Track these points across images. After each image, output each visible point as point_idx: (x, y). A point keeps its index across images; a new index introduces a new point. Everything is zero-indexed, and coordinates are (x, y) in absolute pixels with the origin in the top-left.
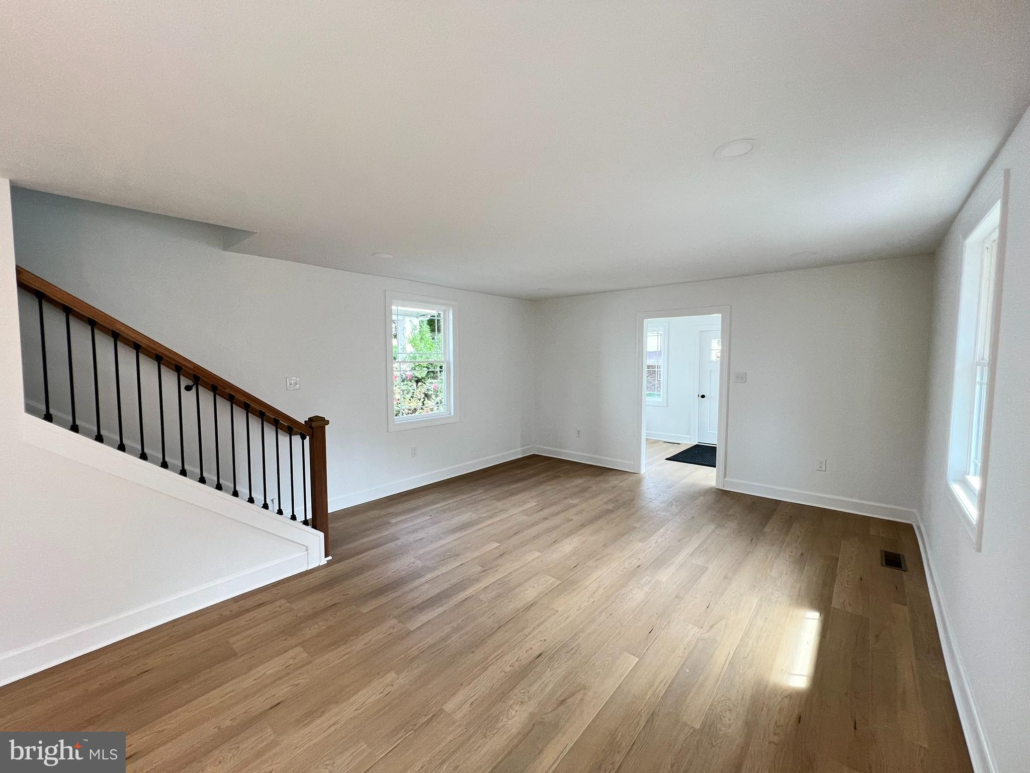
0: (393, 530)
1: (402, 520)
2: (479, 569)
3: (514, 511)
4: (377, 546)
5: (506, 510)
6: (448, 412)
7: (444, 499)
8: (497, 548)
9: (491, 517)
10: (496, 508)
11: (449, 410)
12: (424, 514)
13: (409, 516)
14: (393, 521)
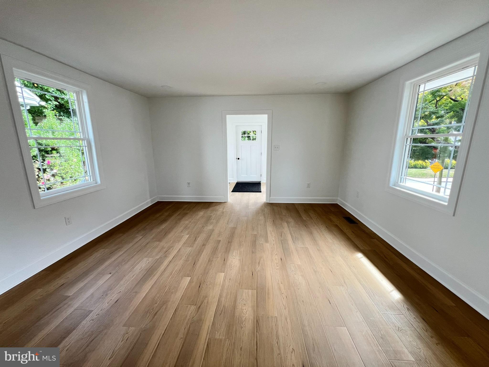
0: (77, 304)
1: (81, 289)
2: (193, 308)
3: (178, 246)
4: (68, 332)
5: (171, 247)
6: (94, 182)
7: (112, 253)
8: (190, 282)
9: (166, 256)
10: (163, 248)
11: (95, 179)
12: (102, 274)
13: (86, 282)
14: (71, 292)
